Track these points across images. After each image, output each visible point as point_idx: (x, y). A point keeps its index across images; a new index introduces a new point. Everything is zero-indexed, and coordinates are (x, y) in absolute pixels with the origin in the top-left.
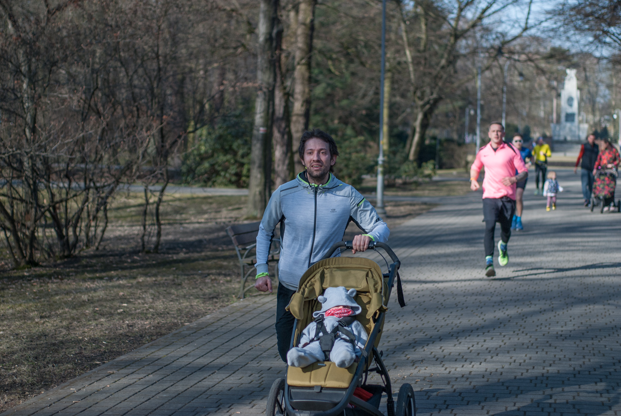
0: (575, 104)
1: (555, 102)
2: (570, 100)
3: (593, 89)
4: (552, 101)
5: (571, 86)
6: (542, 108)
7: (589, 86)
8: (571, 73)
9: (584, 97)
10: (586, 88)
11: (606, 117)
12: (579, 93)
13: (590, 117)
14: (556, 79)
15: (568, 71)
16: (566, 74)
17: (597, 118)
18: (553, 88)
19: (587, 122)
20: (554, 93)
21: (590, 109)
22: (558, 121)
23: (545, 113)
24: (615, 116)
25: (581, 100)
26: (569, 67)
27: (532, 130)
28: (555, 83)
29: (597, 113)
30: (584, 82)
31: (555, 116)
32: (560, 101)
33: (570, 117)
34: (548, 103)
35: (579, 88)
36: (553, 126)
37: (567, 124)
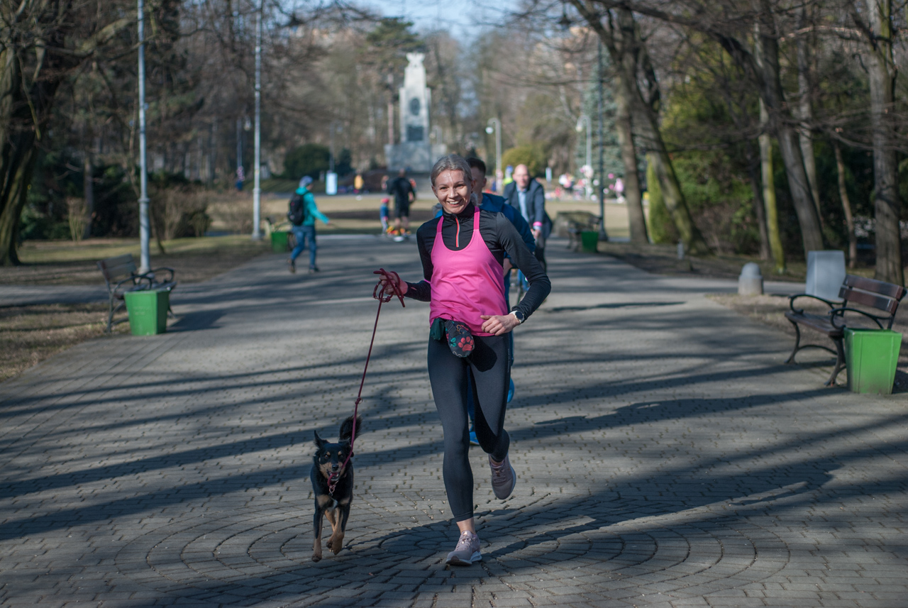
0: (424, 112)
1: (391, 108)
3: (452, 88)
4: (385, 108)
5: (415, 79)
6: (371, 119)
7: (444, 83)
8: (415, 59)
9: (437, 100)
10: (440, 86)
11: (475, 134)
12: (428, 92)
13: (448, 134)
14: (391, 70)
15: (410, 57)
16: (406, 62)
17: (459, 137)
18: (387, 87)
19: (444, 142)
20: (388, 93)
21: (447, 122)
22: (397, 141)
23: (376, 127)
24: (489, 130)
25: (432, 107)
26: (411, 51)
27: (354, 157)
28: (390, 79)
29: (459, 127)
30: (438, 74)
31: (391, 132)
32: (398, 106)
33: (415, 133)
34: (380, 111)
35: (429, 86)
36: (388, 148)
37: (412, 145)
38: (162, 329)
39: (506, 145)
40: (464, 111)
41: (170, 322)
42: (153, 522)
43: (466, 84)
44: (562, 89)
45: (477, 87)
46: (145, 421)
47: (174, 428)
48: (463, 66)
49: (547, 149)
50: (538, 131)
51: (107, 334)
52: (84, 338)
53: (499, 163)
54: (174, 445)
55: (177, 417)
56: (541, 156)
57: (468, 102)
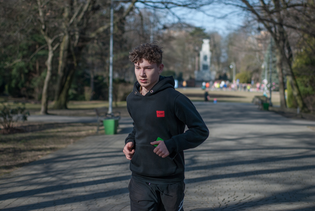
0: (208, 60)
1: (197, 59)
2: (205, 58)
3: (218, 52)
4: (195, 58)
5: (206, 48)
8: (206, 41)
9: (214, 56)
10: (214, 51)
11: (226, 68)
12: (210, 53)
13: (217, 68)
14: (197, 45)
15: (204, 40)
16: (202, 42)
17: (220, 69)
18: (195, 51)
19: (215, 70)
20: (196, 54)
22: (199, 70)
23: (192, 65)
24: (231, 67)
25: (212, 58)
26: (204, 38)
27: (184, 75)
28: (197, 48)
29: (221, 65)
30: (214, 47)
31: (197, 67)
32: (200, 58)
33: (205, 67)
34: (193, 60)
35: (211, 51)
36: (196, 72)
37: (204, 72)
38: (116, 133)
39: (237, 72)
40: (222, 60)
41: (118, 130)
42: (110, 201)
43: (223, 51)
44: (257, 53)
45: (228, 52)
46: (109, 165)
47: (118, 168)
48: (223, 44)
49: (251, 74)
50: (248, 67)
51: (96, 134)
52: (88, 135)
53: (234, 78)
54: (118, 174)
55: (120, 164)
56: (249, 76)
57: (224, 57)
